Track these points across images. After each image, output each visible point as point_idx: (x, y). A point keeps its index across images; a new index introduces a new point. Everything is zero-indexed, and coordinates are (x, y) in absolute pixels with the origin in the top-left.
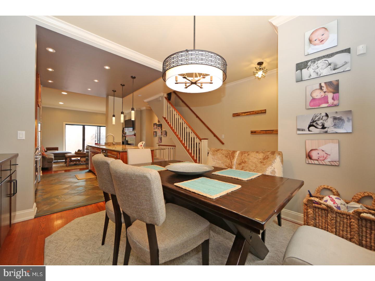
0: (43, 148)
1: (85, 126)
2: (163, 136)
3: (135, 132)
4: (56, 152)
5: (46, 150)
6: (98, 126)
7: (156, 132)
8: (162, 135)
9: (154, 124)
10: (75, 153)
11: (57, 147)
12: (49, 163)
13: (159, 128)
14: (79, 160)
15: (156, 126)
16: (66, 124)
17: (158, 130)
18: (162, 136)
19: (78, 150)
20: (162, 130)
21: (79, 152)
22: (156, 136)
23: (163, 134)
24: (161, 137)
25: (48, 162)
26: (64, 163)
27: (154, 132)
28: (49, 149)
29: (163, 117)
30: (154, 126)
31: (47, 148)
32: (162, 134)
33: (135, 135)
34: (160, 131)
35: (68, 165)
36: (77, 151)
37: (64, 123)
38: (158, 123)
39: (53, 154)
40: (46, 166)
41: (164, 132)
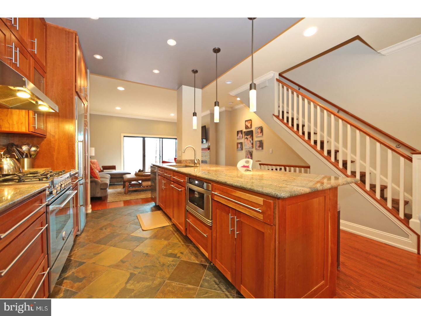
0: (99, 166)
1: (146, 139)
2: (256, 149)
3: (209, 145)
4: (113, 171)
5: (102, 169)
6: (160, 138)
7: (241, 143)
8: (253, 148)
9: (238, 132)
10: (135, 174)
11: (114, 165)
12: (102, 191)
13: (248, 137)
14: (140, 184)
15: (241, 135)
16: (124, 136)
17: (246, 140)
18: (254, 150)
19: (138, 170)
20: (252, 140)
21: (141, 173)
22: (242, 150)
23: (256, 146)
24: (252, 151)
25: (101, 189)
26: (122, 187)
27: (238, 144)
28: (105, 168)
29: (274, 115)
30: (238, 135)
31: (103, 167)
32: (253, 146)
33: (209, 149)
34: (249, 142)
35: (126, 192)
36: (137, 172)
37: (122, 135)
38: (244, 130)
39: (109, 175)
40: (99, 195)
41: (258, 143)
